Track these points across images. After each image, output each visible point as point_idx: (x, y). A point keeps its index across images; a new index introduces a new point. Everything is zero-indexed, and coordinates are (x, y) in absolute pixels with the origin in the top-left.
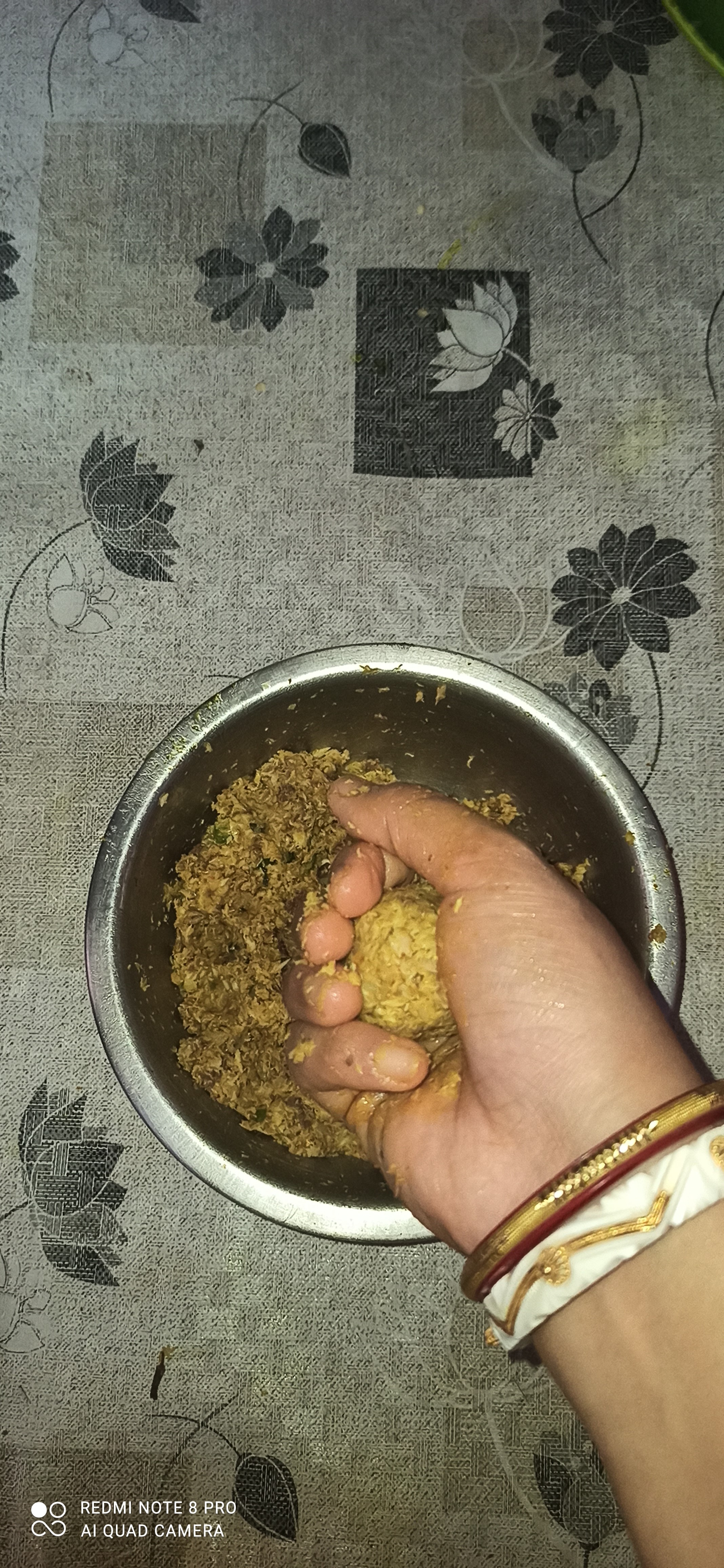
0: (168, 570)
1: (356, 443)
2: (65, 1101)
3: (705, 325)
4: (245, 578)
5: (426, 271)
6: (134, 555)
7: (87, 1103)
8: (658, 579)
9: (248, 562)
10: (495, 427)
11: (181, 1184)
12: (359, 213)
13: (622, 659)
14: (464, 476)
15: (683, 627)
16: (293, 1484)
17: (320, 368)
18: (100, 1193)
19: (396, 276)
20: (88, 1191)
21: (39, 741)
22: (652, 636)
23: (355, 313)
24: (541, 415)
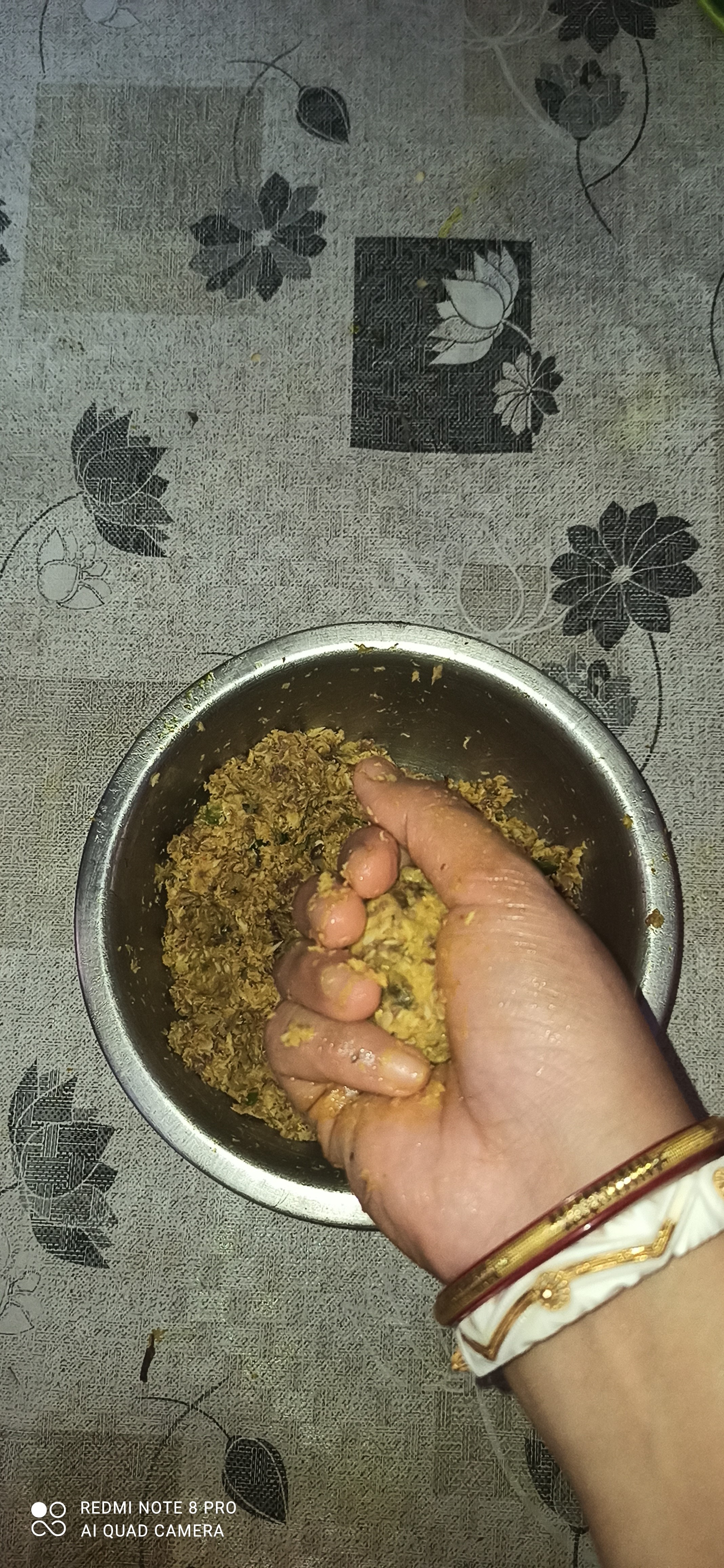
0: (162, 545)
1: (353, 416)
2: (55, 1082)
3: (709, 297)
4: (240, 554)
5: (425, 240)
6: (126, 530)
7: (77, 1084)
8: (659, 558)
9: (243, 537)
10: (495, 401)
11: (172, 1166)
12: (358, 178)
13: (622, 639)
14: (463, 451)
15: (683, 607)
16: (283, 1467)
17: (317, 339)
18: (90, 1175)
19: (395, 245)
20: (78, 1173)
21: (30, 718)
22: (653, 616)
23: (352, 283)
24: (542, 389)
